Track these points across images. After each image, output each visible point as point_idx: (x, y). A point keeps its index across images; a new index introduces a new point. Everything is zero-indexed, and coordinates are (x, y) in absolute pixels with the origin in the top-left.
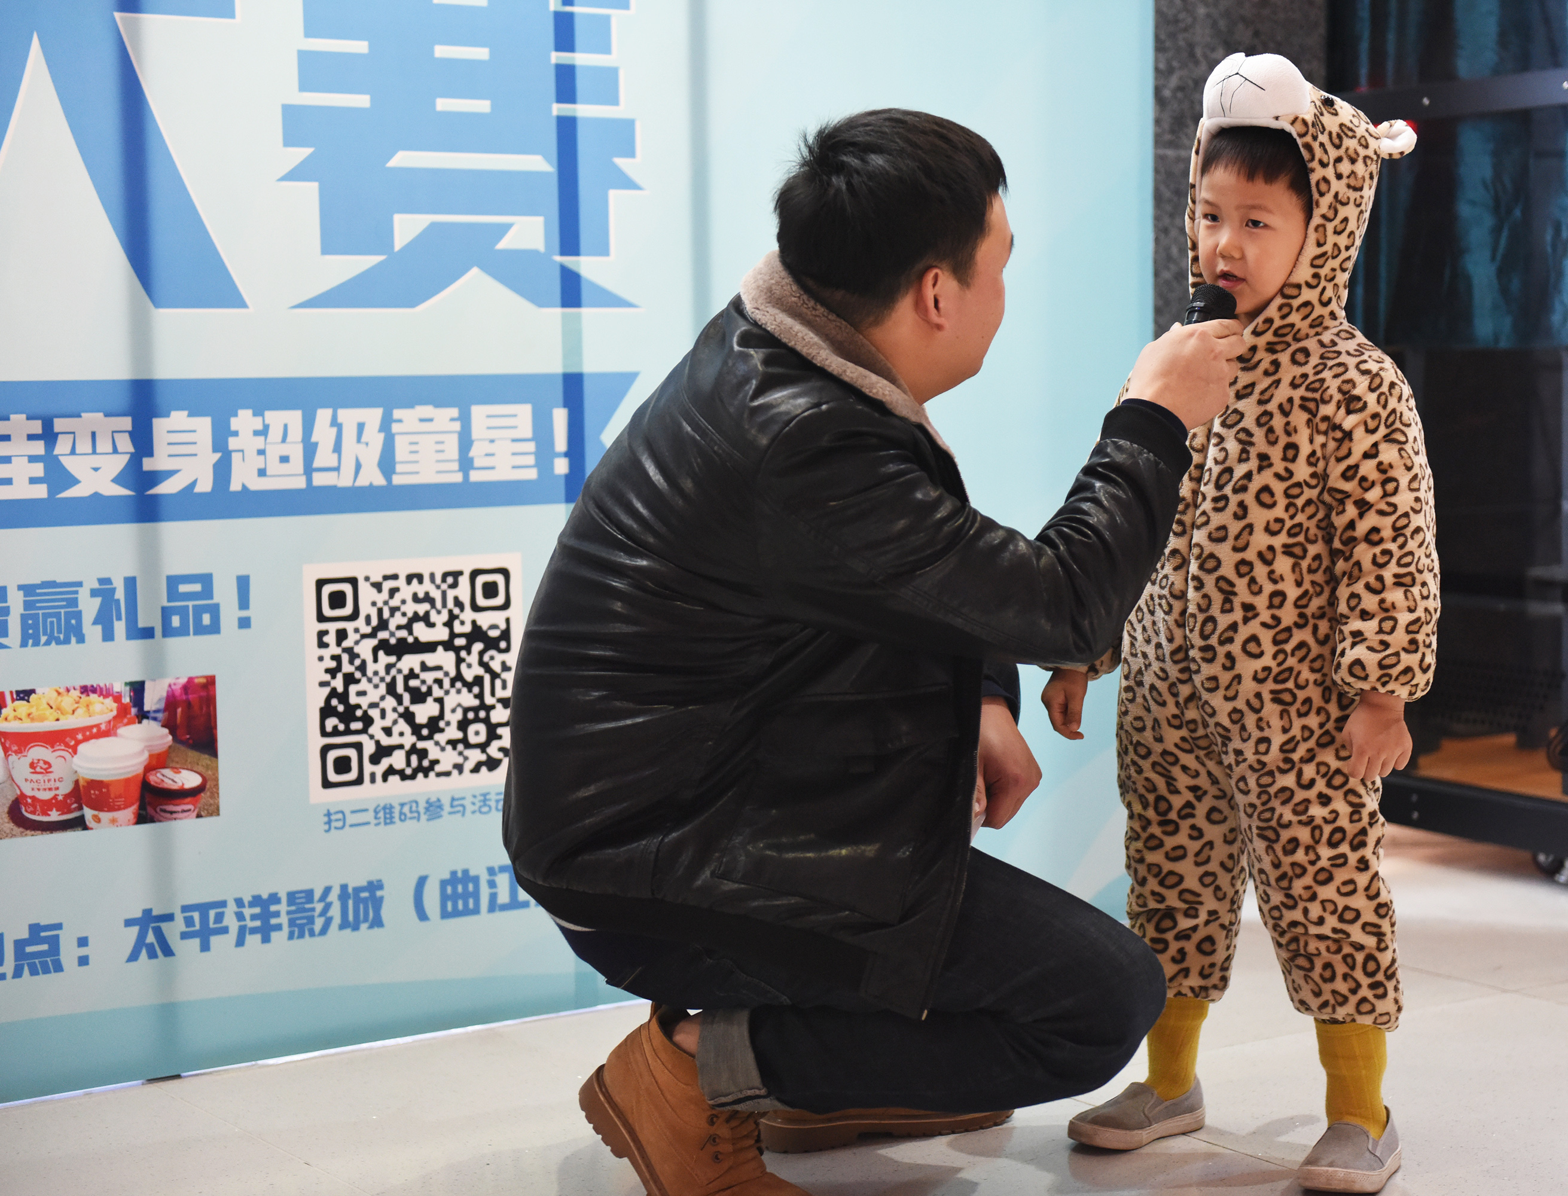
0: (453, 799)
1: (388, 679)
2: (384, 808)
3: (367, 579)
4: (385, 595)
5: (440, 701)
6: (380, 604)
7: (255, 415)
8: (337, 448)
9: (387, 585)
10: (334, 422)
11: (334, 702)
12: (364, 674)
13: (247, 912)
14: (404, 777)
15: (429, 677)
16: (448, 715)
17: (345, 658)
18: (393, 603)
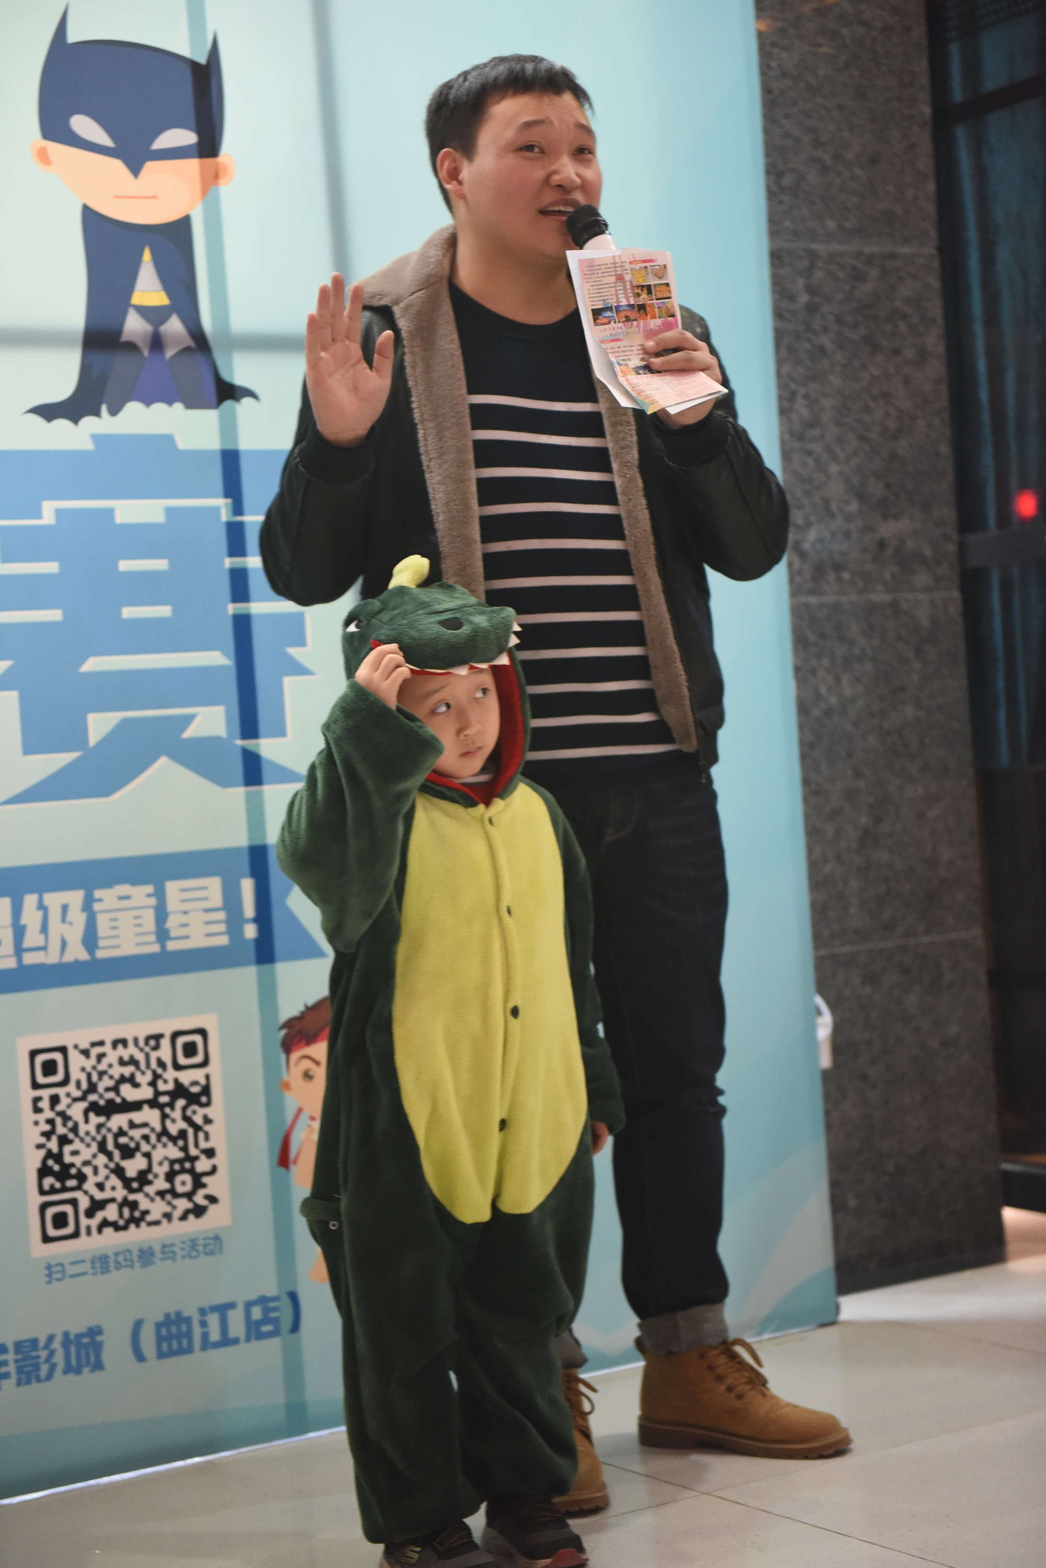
0: (164, 1246)
1: (99, 1138)
2: (100, 1258)
3: (76, 1047)
5: (147, 1155)
8: (44, 929)
9: (95, 1051)
10: (41, 906)
11: (50, 1162)
14: (117, 1227)
15: (137, 1134)
16: (156, 1169)
17: (59, 1121)
18: (101, 1067)
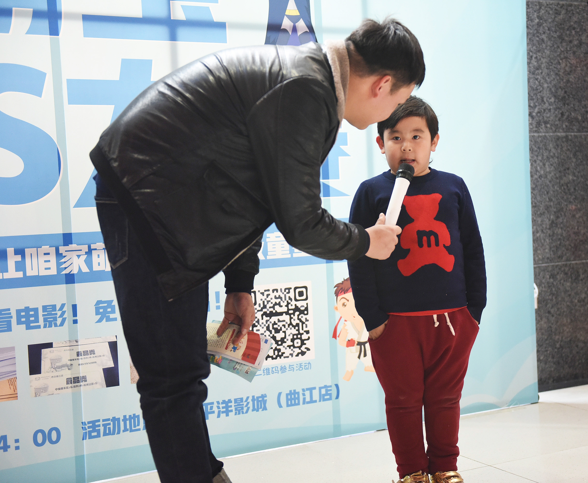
0: (290, 366)
1: (267, 325)
2: (266, 369)
3: (259, 291)
4: (265, 297)
5: (284, 332)
6: (263, 300)
12: (259, 324)
13: (221, 406)
14: (273, 358)
15: (281, 324)
16: (287, 337)
18: (268, 299)
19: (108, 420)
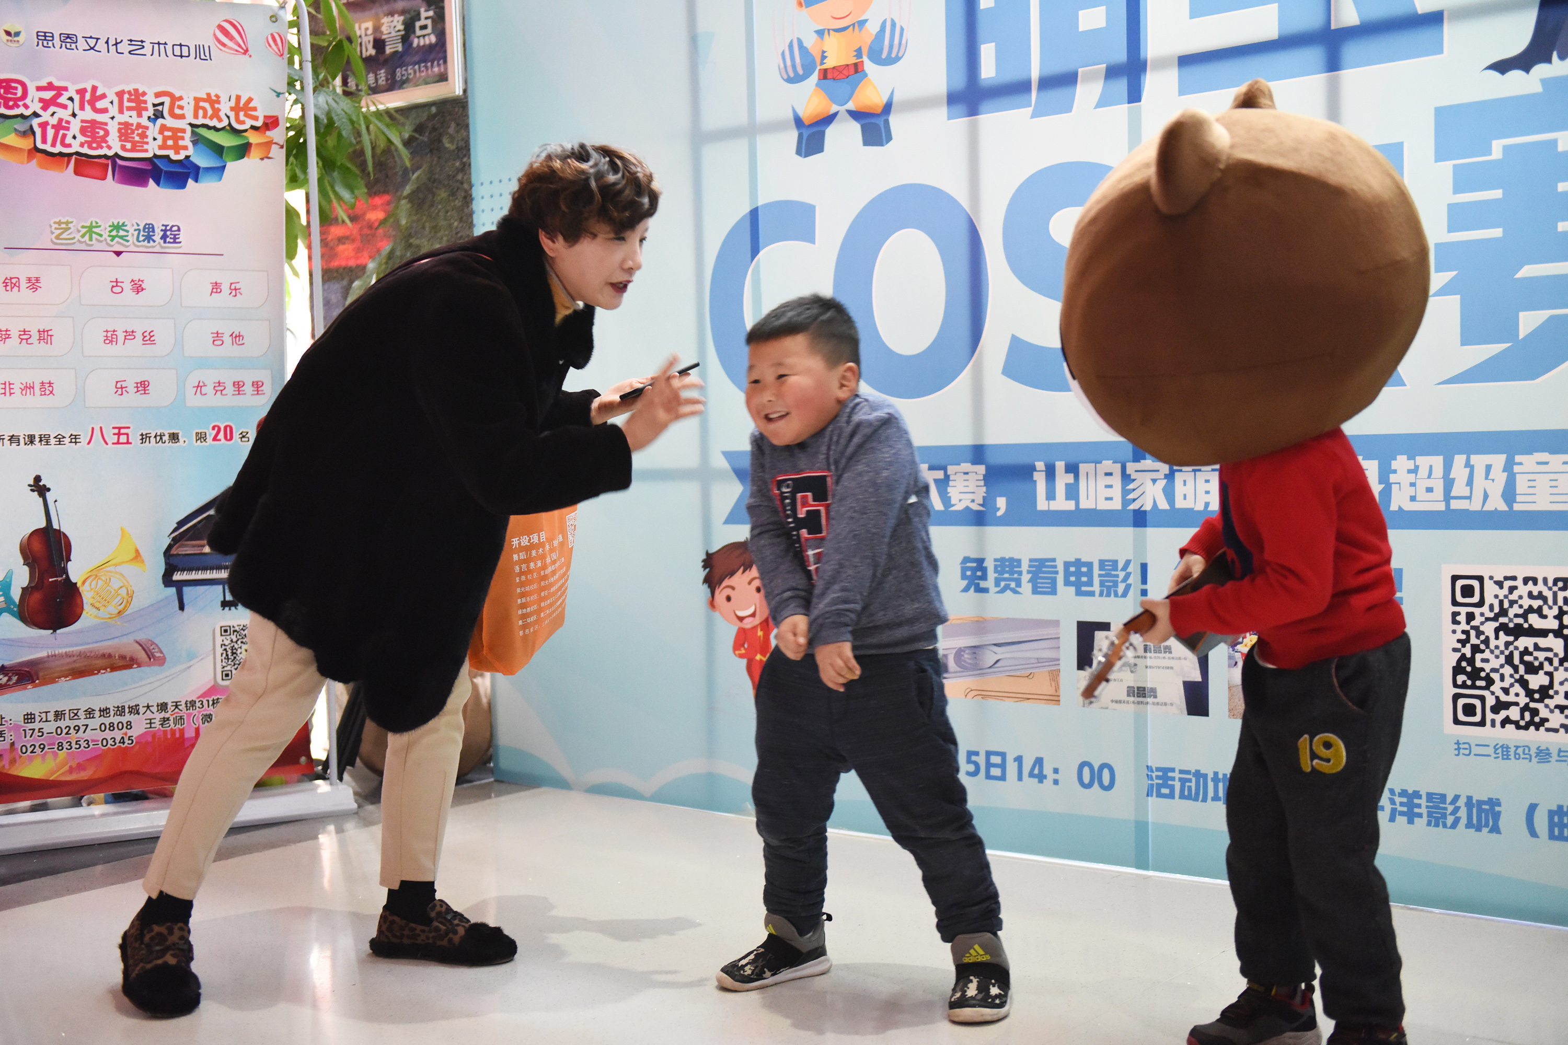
0: (1560, 751)
1: (1507, 653)
2: (1502, 746)
3: (1491, 578)
4: (1505, 591)
5: (1550, 674)
6: (1501, 597)
7: (1408, 459)
8: (1470, 483)
9: (1507, 584)
10: (1468, 464)
11: (1464, 664)
12: (1488, 647)
13: (1398, 800)
14: (1518, 727)
15: (1541, 656)
16: (1556, 686)
17: (1473, 633)
18: (1511, 597)
19: (1188, 772)
